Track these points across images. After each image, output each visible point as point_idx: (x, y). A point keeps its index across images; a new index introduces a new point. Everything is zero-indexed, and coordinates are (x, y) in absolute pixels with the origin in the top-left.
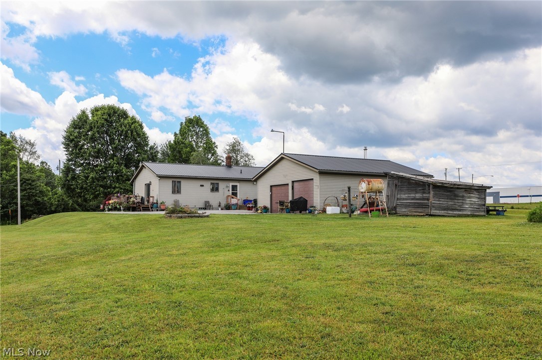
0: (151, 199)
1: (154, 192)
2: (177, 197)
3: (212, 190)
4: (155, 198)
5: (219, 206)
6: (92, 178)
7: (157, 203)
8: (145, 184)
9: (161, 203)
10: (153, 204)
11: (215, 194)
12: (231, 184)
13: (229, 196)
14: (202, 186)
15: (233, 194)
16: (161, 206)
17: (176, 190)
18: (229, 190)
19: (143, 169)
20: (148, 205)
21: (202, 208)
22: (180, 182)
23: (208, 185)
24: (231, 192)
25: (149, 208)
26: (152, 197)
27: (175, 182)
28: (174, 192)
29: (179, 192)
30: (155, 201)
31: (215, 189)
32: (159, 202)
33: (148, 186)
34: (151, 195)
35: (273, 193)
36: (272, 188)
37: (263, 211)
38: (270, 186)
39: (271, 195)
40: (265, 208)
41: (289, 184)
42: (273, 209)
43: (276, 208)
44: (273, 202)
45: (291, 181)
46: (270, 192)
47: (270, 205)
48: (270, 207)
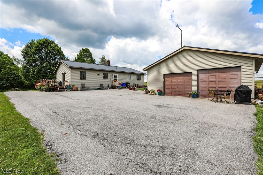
0: (66, 83)
1: (68, 78)
2: (83, 81)
3: (104, 78)
4: (69, 82)
5: (108, 86)
6: (36, 72)
7: (70, 86)
8: (62, 74)
9: (73, 86)
10: (67, 86)
11: (106, 80)
12: (114, 74)
13: (113, 81)
14: (98, 75)
15: (115, 80)
16: (73, 88)
17: (83, 77)
18: (113, 78)
19: (60, 64)
20: (64, 87)
21: (98, 88)
22: (85, 72)
23: (102, 75)
24: (114, 78)
25: (64, 89)
26: (66, 81)
27: (82, 72)
28: (81, 79)
29: (84, 78)
30: (68, 84)
31: (106, 77)
32: (71, 85)
33: (64, 75)
34: (66, 80)
35: (165, 80)
36: (165, 76)
37: (158, 94)
38: (164, 74)
39: (164, 82)
40: (160, 92)
41: (192, 73)
42: (166, 92)
43: (171, 92)
44: (166, 87)
45: (197, 70)
46: (163, 79)
47: (163, 89)
48: (163, 90)
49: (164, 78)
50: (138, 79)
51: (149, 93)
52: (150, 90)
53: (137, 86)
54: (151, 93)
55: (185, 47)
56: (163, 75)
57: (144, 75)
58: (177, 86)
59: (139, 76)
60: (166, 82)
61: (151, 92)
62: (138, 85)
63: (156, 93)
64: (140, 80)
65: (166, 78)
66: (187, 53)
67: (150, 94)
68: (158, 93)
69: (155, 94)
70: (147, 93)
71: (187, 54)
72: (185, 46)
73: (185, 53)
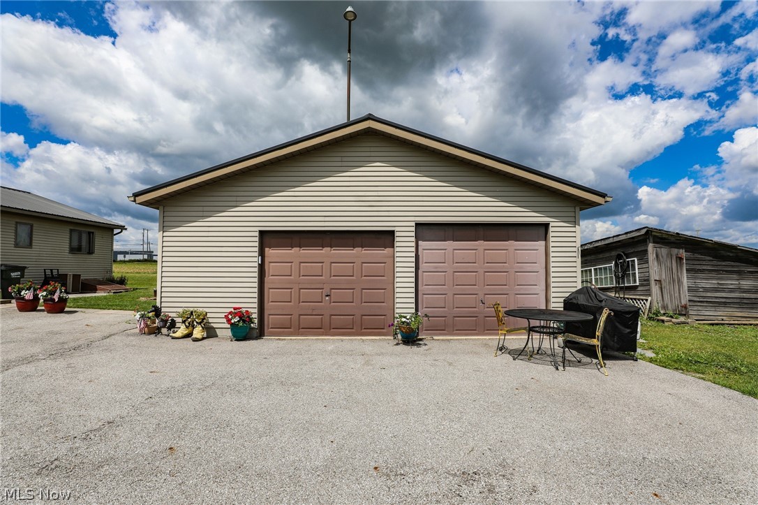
35: (267, 260)
36: (267, 239)
37: (229, 333)
38: (261, 233)
39: (262, 268)
40: (244, 321)
41: (397, 234)
42: (270, 319)
43: (295, 317)
44: (270, 294)
45: (413, 224)
46: (257, 254)
47: (256, 305)
48: (256, 311)
49: (262, 253)
50: (75, 250)
51: (169, 329)
52: (181, 310)
53: (70, 281)
54: (182, 330)
55: (371, 121)
56: (257, 234)
57: (112, 230)
58: (326, 291)
59: (85, 238)
60: (270, 268)
61: (183, 327)
62: (76, 277)
63: (215, 326)
64: (91, 252)
65: (269, 252)
66: (372, 149)
67: (178, 334)
68: (229, 326)
69: (211, 333)
70: (156, 331)
71: (373, 154)
72: (369, 117)
73: (368, 149)
